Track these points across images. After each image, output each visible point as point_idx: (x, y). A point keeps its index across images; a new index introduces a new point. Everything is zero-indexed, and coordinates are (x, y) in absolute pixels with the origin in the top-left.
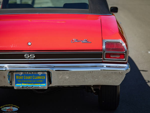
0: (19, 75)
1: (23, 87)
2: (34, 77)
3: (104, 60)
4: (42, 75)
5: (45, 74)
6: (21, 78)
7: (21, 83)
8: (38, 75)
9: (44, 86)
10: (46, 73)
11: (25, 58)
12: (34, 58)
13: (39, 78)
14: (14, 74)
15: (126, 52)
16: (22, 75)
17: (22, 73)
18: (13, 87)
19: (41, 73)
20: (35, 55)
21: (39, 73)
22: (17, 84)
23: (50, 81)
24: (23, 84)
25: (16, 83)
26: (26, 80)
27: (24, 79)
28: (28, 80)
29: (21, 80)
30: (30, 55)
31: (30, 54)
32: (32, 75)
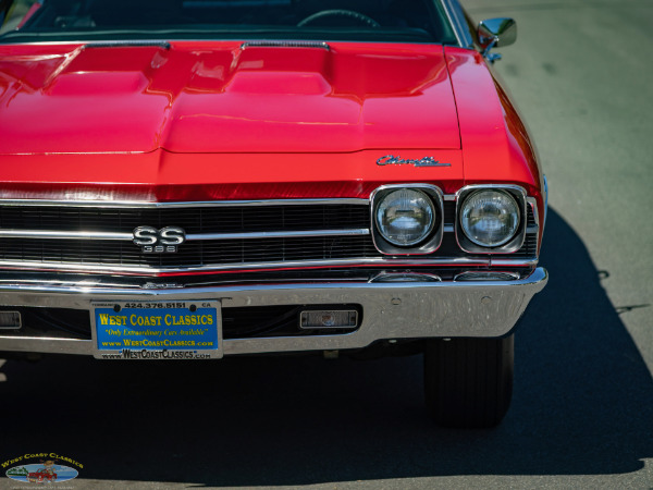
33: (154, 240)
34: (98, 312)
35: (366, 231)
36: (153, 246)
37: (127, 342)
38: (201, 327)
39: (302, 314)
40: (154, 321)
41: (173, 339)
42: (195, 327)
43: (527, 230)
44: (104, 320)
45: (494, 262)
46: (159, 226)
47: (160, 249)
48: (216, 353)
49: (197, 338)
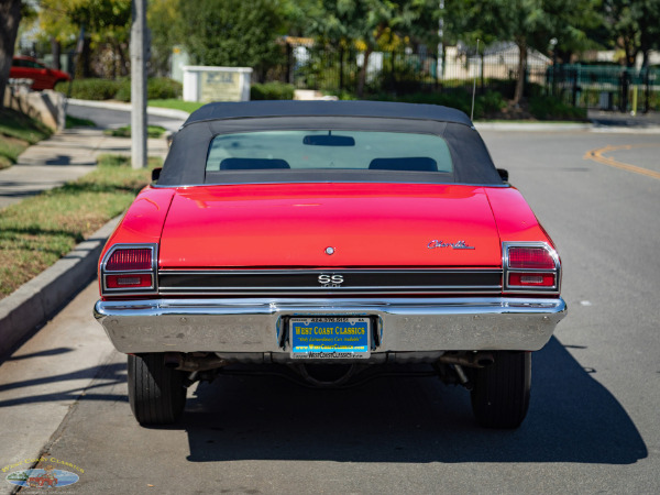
0: (302, 325)
1: (311, 355)
2: (338, 330)
3: (506, 288)
4: (357, 325)
5: (366, 323)
6: (307, 331)
7: (307, 344)
8: (348, 325)
9: (362, 351)
10: (367, 320)
11: (320, 285)
12: (342, 285)
13: (351, 331)
14: (291, 322)
15: (558, 271)
16: (311, 325)
17: (309, 320)
18: (289, 354)
19: (356, 320)
20: (345, 276)
21: (350, 320)
22: (297, 348)
23: (376, 341)
24: (311, 347)
25: (294, 346)
26: (319, 336)
27: (313, 335)
28: (323, 336)
29: (308, 336)
30: (333, 278)
31: (331, 275)
32: (333, 325)
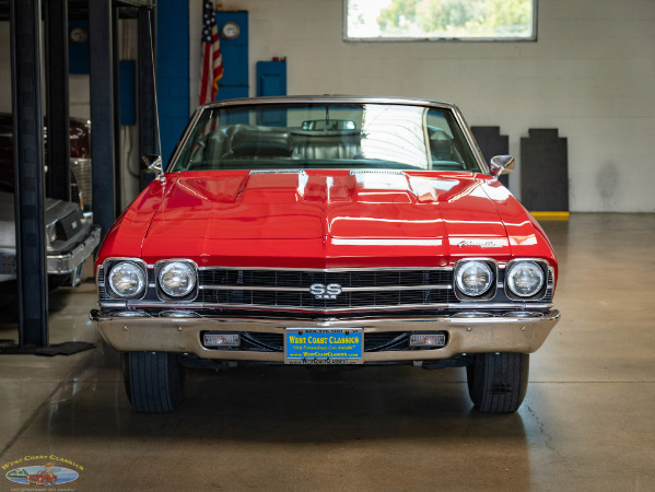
33: (323, 291)
34: (289, 335)
35: (449, 287)
36: (323, 295)
37: (305, 354)
38: (352, 344)
39: (413, 337)
40: (322, 341)
41: (334, 352)
42: (348, 345)
43: (548, 287)
44: (292, 339)
45: (527, 306)
46: (326, 284)
47: (327, 297)
48: (360, 361)
49: (348, 352)
